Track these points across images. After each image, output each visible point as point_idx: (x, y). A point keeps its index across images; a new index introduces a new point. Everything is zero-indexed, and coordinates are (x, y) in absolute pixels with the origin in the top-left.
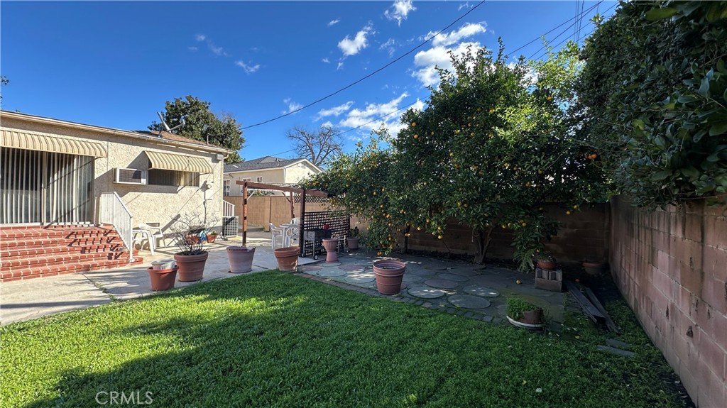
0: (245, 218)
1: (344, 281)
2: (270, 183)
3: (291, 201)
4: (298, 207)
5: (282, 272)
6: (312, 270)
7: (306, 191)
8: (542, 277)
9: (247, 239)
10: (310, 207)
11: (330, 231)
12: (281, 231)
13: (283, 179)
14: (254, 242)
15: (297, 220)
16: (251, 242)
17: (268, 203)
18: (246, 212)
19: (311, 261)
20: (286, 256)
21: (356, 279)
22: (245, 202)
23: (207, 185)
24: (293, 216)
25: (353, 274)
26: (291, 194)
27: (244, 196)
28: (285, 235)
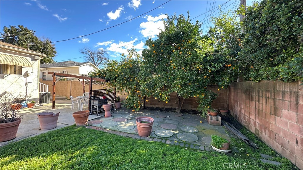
0: (54, 93)
1: (117, 130)
2: (70, 74)
3: (83, 84)
4: (88, 87)
5: (78, 127)
6: (97, 123)
7: (92, 78)
8: (212, 120)
9: (56, 104)
10: (95, 87)
11: (107, 100)
12: (77, 100)
13: (78, 72)
14: (61, 106)
15: (87, 94)
16: (58, 106)
17: (69, 84)
18: (55, 90)
19: (96, 117)
20: (81, 116)
21: (124, 127)
22: (54, 84)
23: (28, 74)
24: (85, 92)
25: (121, 124)
26: (83, 80)
27: (53, 81)
28: (80, 102)
